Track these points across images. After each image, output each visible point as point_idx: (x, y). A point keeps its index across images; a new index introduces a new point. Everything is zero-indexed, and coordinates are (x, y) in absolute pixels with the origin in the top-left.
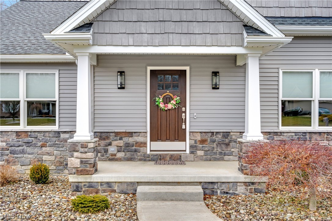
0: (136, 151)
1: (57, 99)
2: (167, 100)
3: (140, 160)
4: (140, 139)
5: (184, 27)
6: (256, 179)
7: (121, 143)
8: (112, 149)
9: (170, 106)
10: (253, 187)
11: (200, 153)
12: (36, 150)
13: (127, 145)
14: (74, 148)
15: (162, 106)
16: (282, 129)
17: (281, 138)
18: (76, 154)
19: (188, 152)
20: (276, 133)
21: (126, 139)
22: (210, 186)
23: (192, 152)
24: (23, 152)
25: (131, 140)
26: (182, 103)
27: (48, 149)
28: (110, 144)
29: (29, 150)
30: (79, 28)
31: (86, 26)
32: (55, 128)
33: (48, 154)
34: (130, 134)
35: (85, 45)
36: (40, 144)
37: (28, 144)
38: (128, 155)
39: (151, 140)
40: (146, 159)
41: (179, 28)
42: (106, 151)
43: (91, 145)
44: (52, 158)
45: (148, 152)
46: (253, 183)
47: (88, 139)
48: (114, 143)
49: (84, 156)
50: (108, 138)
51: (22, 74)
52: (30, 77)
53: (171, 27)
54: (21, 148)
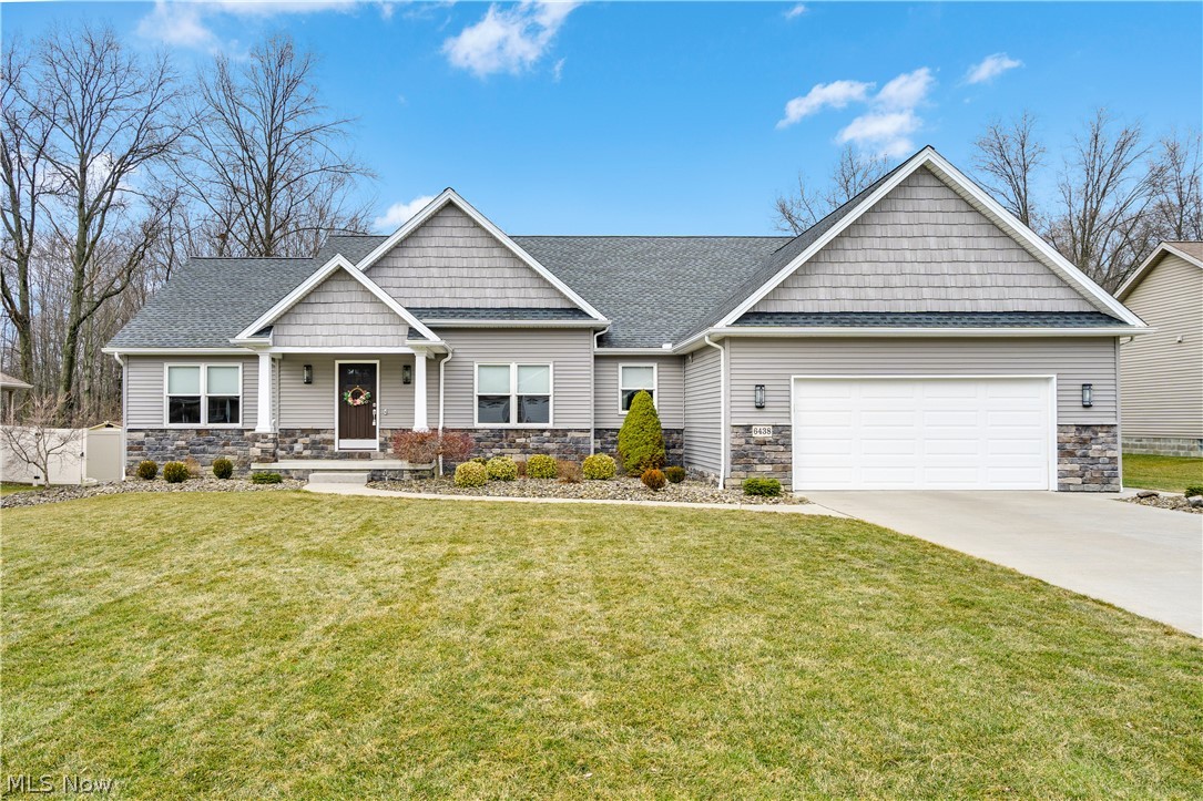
0: (323, 448)
1: (240, 394)
2: (356, 395)
3: (328, 458)
4: (327, 436)
5: (356, 329)
6: (419, 467)
7: (307, 440)
8: (298, 447)
9: (359, 402)
10: (417, 474)
11: (390, 451)
12: (218, 449)
13: (314, 442)
14: (255, 438)
15: (350, 401)
16: (477, 425)
17: (476, 435)
18: (257, 444)
19: (378, 450)
20: (470, 430)
21: (312, 436)
22: (379, 474)
23: (381, 450)
24: (204, 451)
25: (318, 437)
26: (372, 398)
27: (230, 448)
28: (296, 441)
29: (210, 449)
30: (259, 333)
31: (266, 330)
32: (239, 426)
33: (230, 453)
34: (317, 431)
35: (266, 346)
36: (222, 443)
37: (210, 443)
38: (315, 452)
39: (340, 438)
40: (333, 456)
41: (350, 330)
42: (292, 449)
43: (271, 436)
44: (236, 458)
45: (336, 450)
46: (417, 471)
47: (269, 431)
48: (300, 440)
49: (264, 446)
50: (293, 435)
51: (203, 366)
52: (212, 370)
53: (343, 329)
54: (202, 447)
